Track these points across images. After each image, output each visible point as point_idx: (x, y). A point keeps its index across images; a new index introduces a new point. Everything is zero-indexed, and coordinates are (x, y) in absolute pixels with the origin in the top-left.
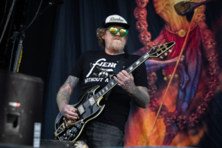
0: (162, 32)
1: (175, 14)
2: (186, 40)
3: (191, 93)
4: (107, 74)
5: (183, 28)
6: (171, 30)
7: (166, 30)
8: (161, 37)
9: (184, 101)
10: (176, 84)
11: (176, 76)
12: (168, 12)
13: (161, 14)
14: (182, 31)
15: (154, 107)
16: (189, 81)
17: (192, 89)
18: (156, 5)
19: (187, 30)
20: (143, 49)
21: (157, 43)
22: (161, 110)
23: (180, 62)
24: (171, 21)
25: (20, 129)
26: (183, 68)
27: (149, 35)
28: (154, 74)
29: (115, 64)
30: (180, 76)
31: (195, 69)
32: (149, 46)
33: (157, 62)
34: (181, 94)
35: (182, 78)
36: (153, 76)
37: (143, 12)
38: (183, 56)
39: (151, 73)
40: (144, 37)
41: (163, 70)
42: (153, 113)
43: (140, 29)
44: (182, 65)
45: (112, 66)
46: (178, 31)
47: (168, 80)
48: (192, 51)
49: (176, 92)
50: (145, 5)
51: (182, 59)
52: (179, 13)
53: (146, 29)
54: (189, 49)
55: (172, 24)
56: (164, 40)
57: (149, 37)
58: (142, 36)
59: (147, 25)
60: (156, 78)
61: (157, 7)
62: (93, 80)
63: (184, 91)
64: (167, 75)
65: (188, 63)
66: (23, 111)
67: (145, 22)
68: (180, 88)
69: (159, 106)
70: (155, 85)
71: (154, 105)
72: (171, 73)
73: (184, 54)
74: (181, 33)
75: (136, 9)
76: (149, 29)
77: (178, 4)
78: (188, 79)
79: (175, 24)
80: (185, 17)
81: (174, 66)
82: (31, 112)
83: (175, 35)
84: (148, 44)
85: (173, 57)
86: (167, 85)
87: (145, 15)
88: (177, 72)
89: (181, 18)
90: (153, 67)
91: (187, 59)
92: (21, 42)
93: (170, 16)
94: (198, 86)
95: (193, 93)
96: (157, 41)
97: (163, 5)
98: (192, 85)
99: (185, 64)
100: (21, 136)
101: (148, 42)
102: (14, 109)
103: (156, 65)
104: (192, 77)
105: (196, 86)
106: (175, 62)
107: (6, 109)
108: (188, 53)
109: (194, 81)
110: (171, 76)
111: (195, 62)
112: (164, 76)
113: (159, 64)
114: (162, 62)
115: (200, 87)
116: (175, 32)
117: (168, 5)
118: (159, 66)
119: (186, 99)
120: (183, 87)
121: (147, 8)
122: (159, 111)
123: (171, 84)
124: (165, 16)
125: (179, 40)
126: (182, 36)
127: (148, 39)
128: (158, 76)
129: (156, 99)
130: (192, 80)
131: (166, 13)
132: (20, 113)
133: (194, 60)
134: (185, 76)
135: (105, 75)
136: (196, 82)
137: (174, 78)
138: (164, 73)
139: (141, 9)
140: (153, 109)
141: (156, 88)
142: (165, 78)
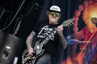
0: (83, 28)
1: (91, 22)
2: (93, 34)
3: (91, 58)
4: (47, 34)
5: (93, 29)
6: (87, 28)
7: (85, 28)
8: (82, 30)
9: (87, 61)
10: (85, 53)
11: (86, 49)
12: (88, 20)
13: (85, 21)
14: (92, 30)
15: (73, 60)
16: (91, 52)
17: (91, 56)
18: (83, 17)
19: (95, 30)
20: (73, 34)
21: (80, 33)
22: (76, 62)
23: (88, 43)
24: (88, 25)
25: (8, 58)
26: (89, 46)
27: (78, 29)
28: (76, 46)
29: (52, 29)
30: (87, 49)
31: (95, 48)
32: (76, 34)
33: (79, 41)
34: (86, 57)
35: (88, 51)
36: (75, 47)
37: (77, 18)
38: (90, 41)
39: (75, 45)
40: (75, 29)
41: (80, 45)
42: (72, 63)
43: (74, 25)
44: (89, 45)
45: (50, 30)
46: (90, 30)
47: (82, 50)
48: (95, 40)
49: (84, 56)
50: (78, 16)
51: (89, 42)
52: (93, 22)
53: (77, 26)
54: (94, 39)
55: (88, 26)
56: (83, 32)
57: (77, 29)
58: (74, 28)
59: (77, 24)
60: (77, 48)
61: (84, 17)
62: (41, 36)
63: (88, 56)
64: (81, 48)
65: (92, 45)
66: (11, 51)
67: (77, 23)
68: (86, 54)
69: (75, 60)
70: (75, 51)
71: (73, 59)
72: (83, 47)
73: (91, 40)
74: (92, 31)
75: (74, 16)
76: (78, 26)
77: (93, 18)
78: (90, 52)
79: (90, 26)
80: (95, 25)
81: (86, 44)
82: (15, 52)
83: (89, 31)
84: (76, 33)
85: (86, 41)
86: (80, 52)
87: (78, 20)
88: (86, 47)
89: (93, 24)
90: (76, 43)
91: (92, 43)
92: (20, 22)
93: (88, 22)
94: (94, 56)
95: (92, 58)
96: (80, 32)
97: (86, 17)
98: (92, 55)
99: (90, 45)
100: (8, 61)
101: (76, 32)
102: (7, 49)
103: (78, 42)
104: (93, 51)
105: (93, 55)
106: (86, 43)
107: (4, 49)
108: (93, 40)
109: (93, 53)
110: (83, 49)
111: (96, 45)
112: (80, 48)
113: (79, 42)
114: (80, 42)
115: (95, 56)
116: (89, 30)
117: (88, 17)
118: (79, 43)
119: (88, 60)
120: (88, 54)
121: (79, 17)
122: (75, 62)
123: (82, 52)
124: (86, 22)
125: (90, 34)
126: (92, 32)
127: (77, 30)
128: (77, 47)
129: (74, 57)
130: (92, 52)
131: (87, 21)
132: (10, 51)
133: (95, 44)
134: (90, 50)
135: (46, 35)
136: (94, 54)
137: (84, 50)
138: (80, 47)
139: (76, 17)
140: (72, 61)
141: (75, 52)
142: (80, 49)
